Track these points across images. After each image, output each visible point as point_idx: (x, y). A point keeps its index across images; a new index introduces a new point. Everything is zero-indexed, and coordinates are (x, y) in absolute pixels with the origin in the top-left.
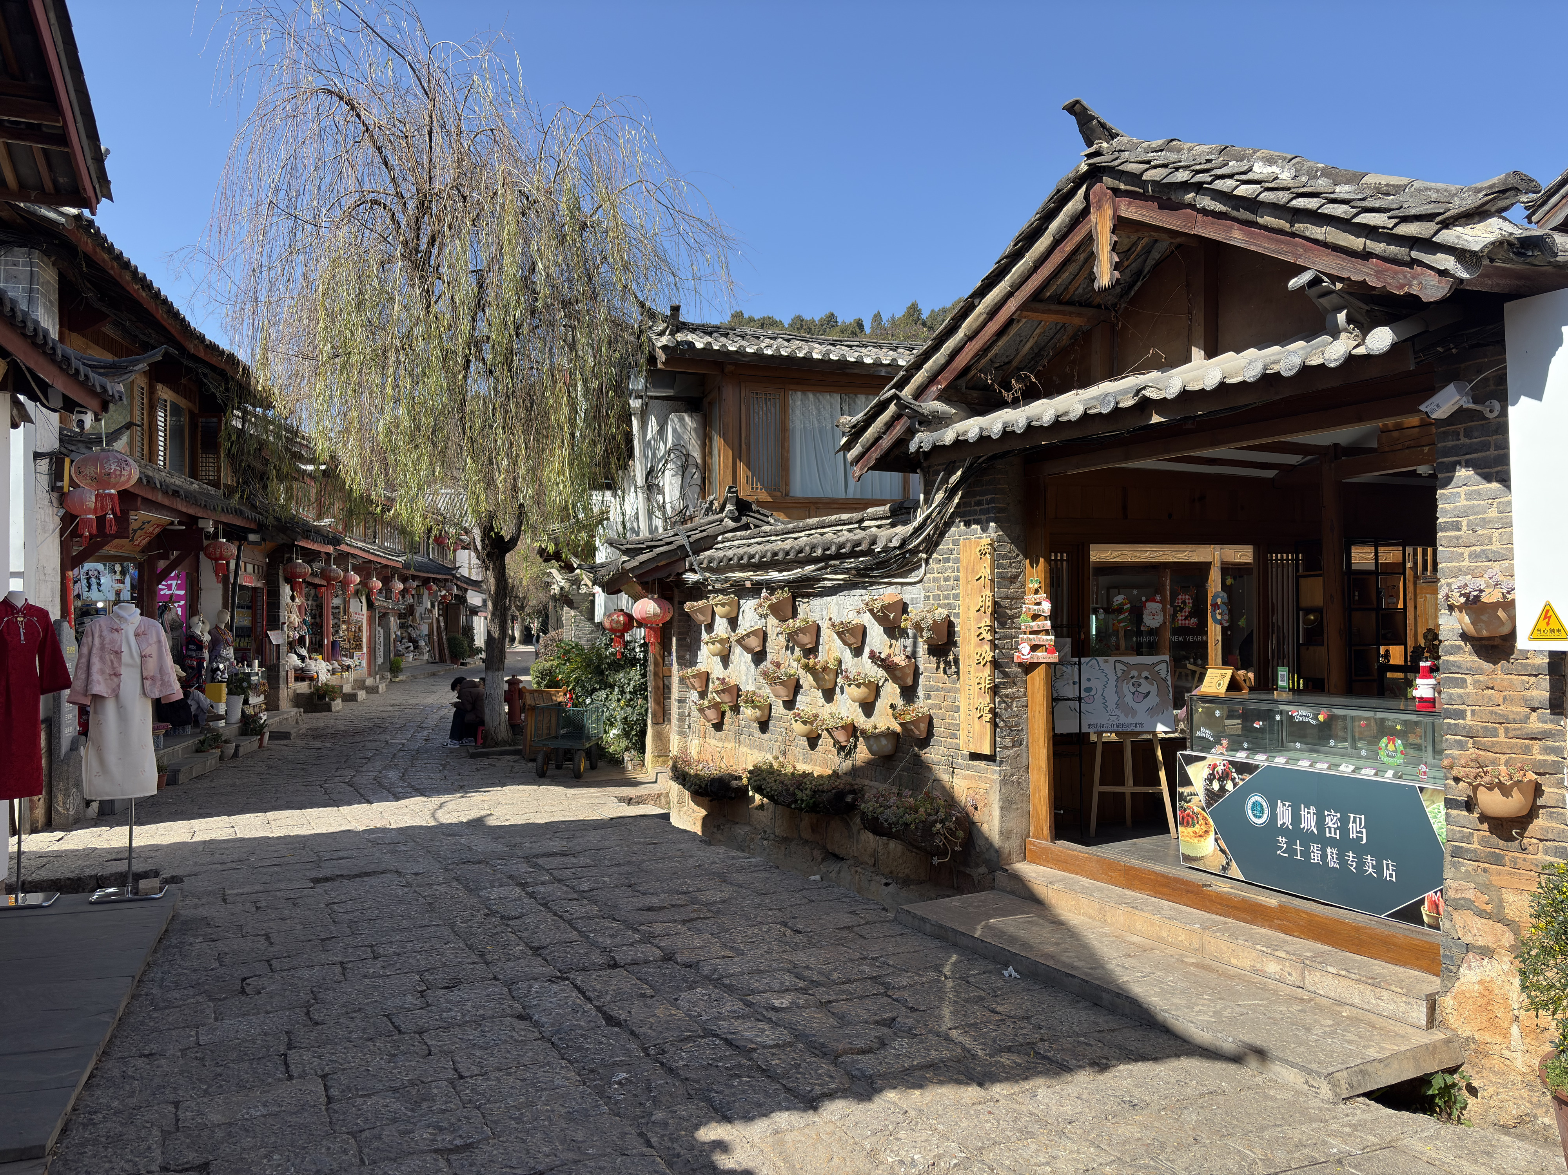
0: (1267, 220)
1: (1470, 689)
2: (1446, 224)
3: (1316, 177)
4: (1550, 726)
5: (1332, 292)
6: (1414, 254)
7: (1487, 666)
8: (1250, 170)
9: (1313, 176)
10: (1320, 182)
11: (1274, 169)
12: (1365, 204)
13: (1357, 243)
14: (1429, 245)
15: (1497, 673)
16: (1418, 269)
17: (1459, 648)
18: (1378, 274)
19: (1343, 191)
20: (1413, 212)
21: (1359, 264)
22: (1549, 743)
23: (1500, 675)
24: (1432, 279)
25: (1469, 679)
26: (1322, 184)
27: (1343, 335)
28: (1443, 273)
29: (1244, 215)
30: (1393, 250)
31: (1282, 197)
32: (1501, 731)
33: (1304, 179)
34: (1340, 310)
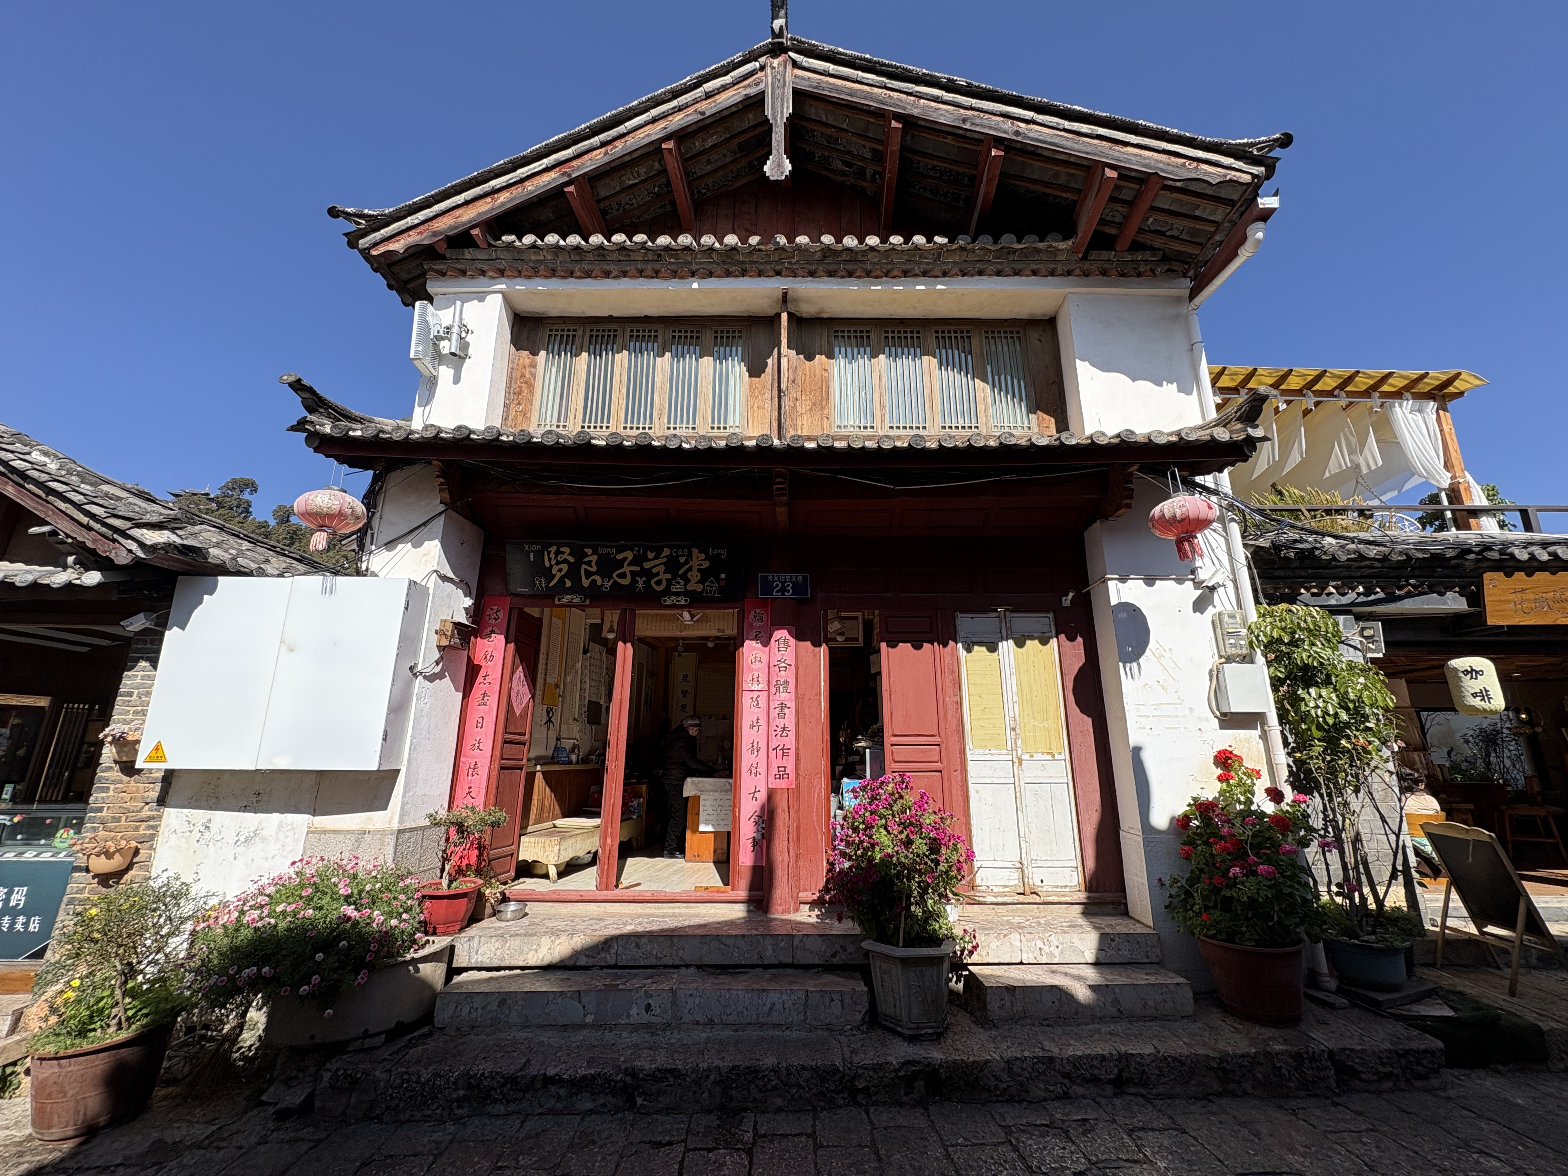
0: (31, 487)
1: (111, 793)
2: (139, 526)
3: (71, 474)
4: (155, 813)
5: (66, 543)
6: (115, 536)
7: (126, 779)
8: (29, 453)
9: (70, 473)
10: (73, 478)
11: (47, 460)
12: (95, 500)
13: (85, 520)
14: (124, 534)
15: (132, 783)
16: (117, 545)
17: (111, 768)
18: (94, 541)
19: (85, 488)
20: (120, 513)
21: (84, 532)
22: (151, 823)
23: (132, 784)
24: (124, 553)
25: (112, 787)
26: (74, 479)
27: (70, 570)
28: (130, 551)
29: (15, 477)
30: (104, 530)
31: (44, 477)
32: (124, 819)
33: (63, 473)
34: (71, 554)
